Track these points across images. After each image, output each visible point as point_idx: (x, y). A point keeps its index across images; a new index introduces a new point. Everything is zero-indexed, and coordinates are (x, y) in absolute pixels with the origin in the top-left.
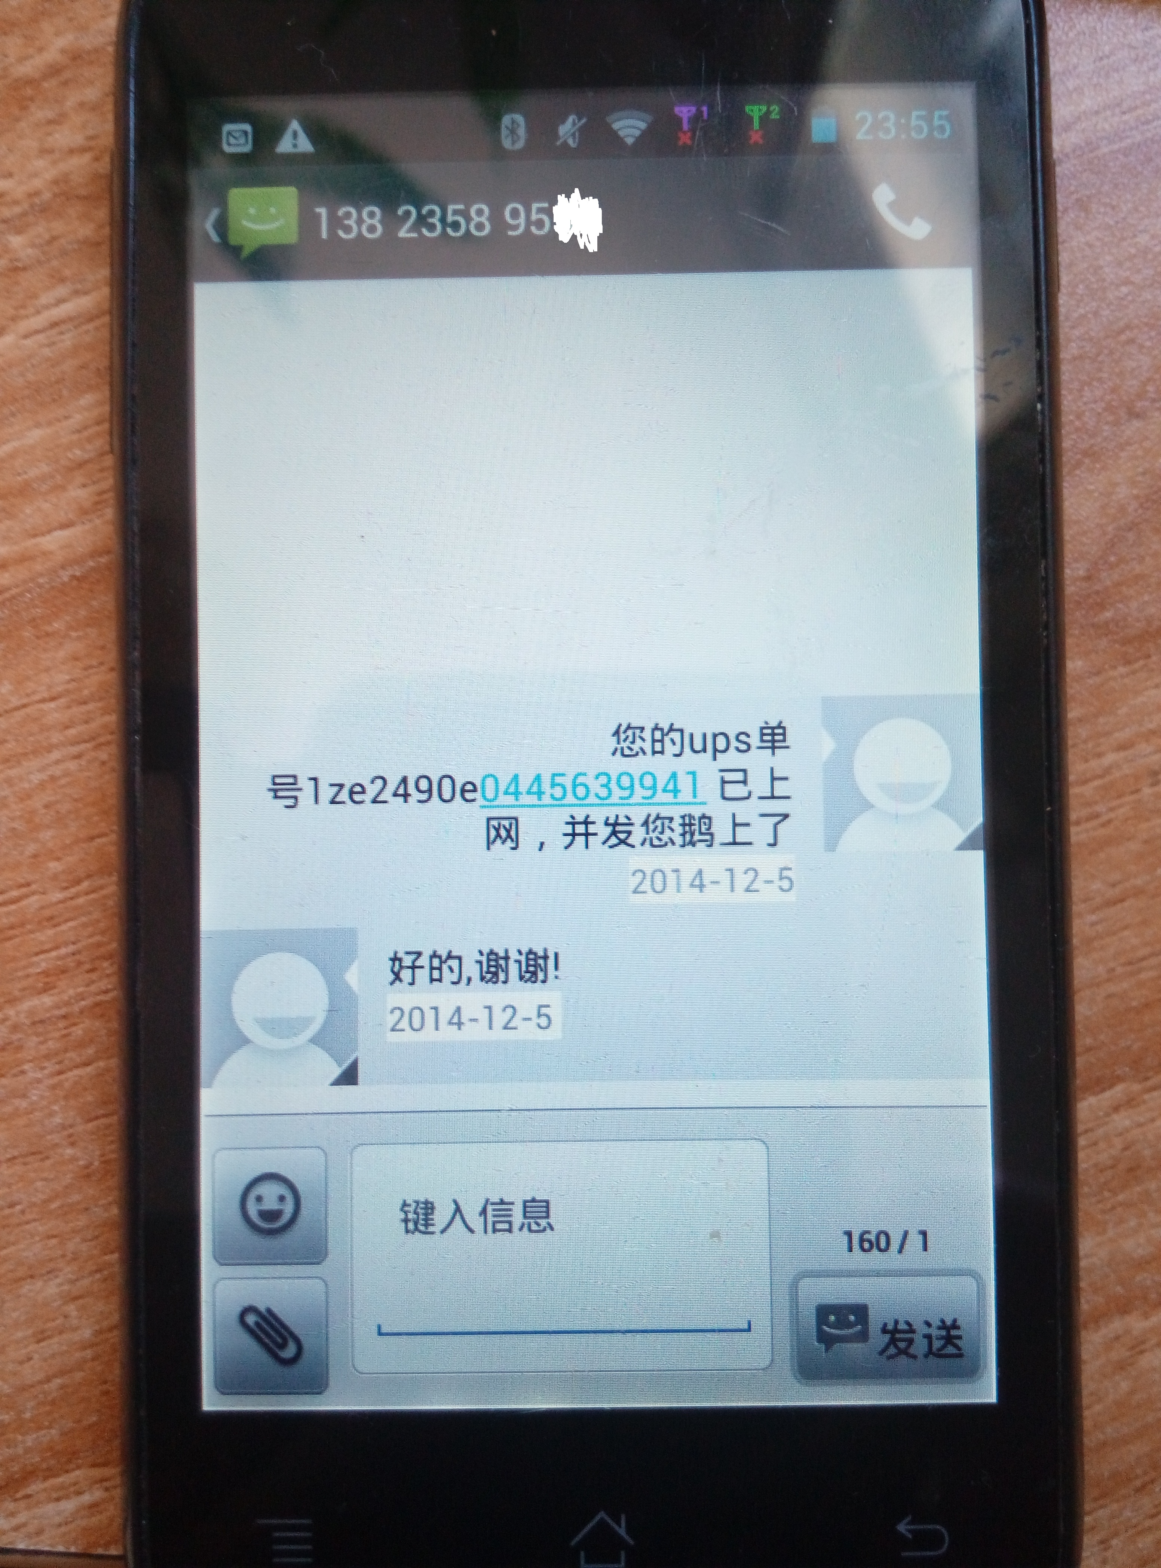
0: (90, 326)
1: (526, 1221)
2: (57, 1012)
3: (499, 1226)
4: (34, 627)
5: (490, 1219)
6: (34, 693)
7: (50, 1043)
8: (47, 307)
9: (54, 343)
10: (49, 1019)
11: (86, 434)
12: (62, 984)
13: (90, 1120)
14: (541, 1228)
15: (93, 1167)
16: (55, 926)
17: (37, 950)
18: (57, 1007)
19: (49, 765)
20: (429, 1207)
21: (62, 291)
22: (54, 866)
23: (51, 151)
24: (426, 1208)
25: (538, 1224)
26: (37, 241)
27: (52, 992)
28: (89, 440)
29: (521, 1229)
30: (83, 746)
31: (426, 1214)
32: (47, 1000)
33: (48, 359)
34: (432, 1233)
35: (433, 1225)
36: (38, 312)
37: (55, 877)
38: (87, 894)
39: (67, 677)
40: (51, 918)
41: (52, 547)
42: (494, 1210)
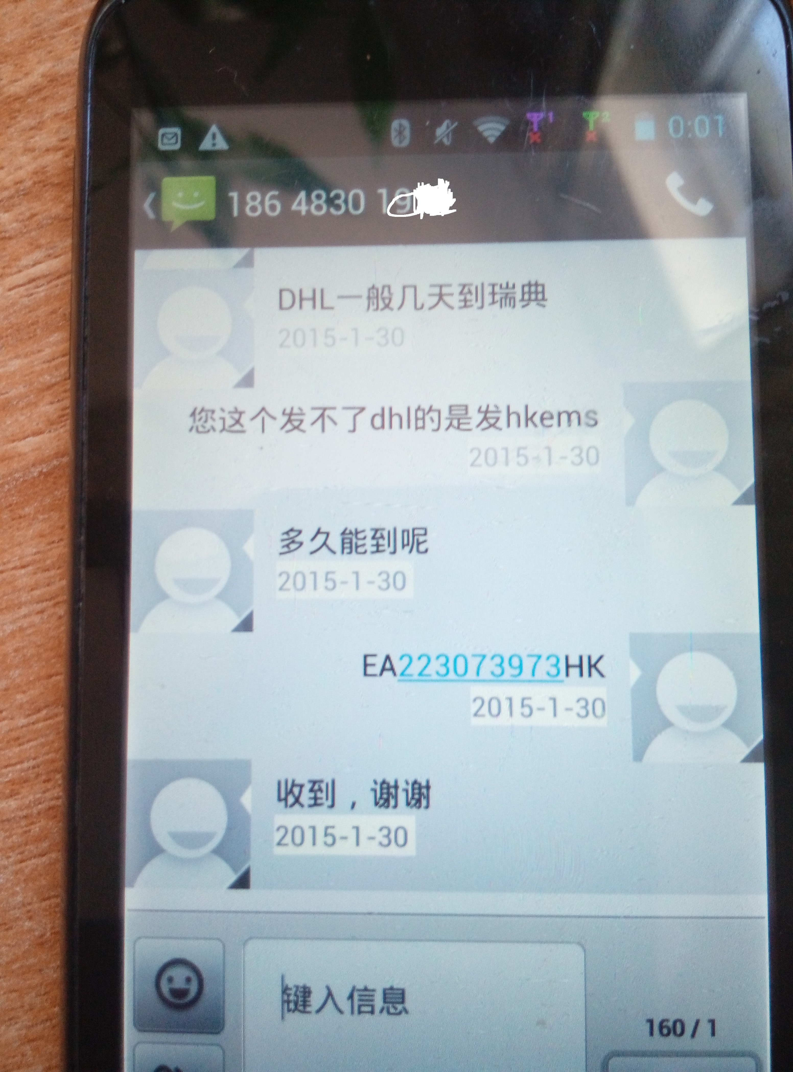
0: (59, 281)
1: (386, 1005)
2: (20, 813)
3: (363, 1009)
4: (11, 511)
5: (356, 1003)
6: (9, 562)
7: (14, 837)
8: (27, 267)
9: (32, 295)
10: (14, 818)
11: (54, 363)
12: (24, 791)
13: (44, 900)
14: (398, 1011)
15: (46, 937)
16: (20, 745)
17: (6, 764)
18: (20, 809)
19: (18, 618)
20: (306, 992)
21: (38, 255)
22: (20, 698)
23: (33, 150)
24: (305, 992)
25: (396, 1009)
26: (21, 217)
27: (16, 797)
28: (56, 368)
29: (382, 1011)
30: (45, 604)
31: (304, 997)
32: (13, 803)
33: (28, 306)
34: (309, 1012)
35: (310, 1006)
36: (20, 271)
37: (21, 706)
38: (46, 719)
39: (34, 550)
40: (18, 738)
41: (26, 450)
42: (360, 995)
